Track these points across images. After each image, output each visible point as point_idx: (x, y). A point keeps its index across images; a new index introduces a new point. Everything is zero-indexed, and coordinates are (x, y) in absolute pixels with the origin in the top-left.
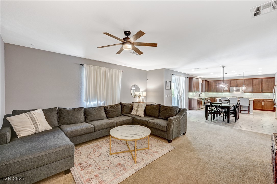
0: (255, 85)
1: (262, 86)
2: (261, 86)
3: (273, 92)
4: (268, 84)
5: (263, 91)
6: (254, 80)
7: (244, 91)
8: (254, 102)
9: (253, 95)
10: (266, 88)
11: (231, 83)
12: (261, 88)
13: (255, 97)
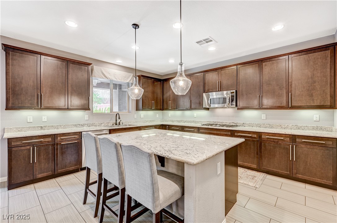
1: (291, 85)
2: (287, 85)
4: (310, 74)
5: (293, 101)
6: (266, 65)
7: (236, 106)
8: (263, 144)
9: (264, 117)
10: (302, 91)
11: (205, 81)
12: (286, 92)
13: (270, 125)
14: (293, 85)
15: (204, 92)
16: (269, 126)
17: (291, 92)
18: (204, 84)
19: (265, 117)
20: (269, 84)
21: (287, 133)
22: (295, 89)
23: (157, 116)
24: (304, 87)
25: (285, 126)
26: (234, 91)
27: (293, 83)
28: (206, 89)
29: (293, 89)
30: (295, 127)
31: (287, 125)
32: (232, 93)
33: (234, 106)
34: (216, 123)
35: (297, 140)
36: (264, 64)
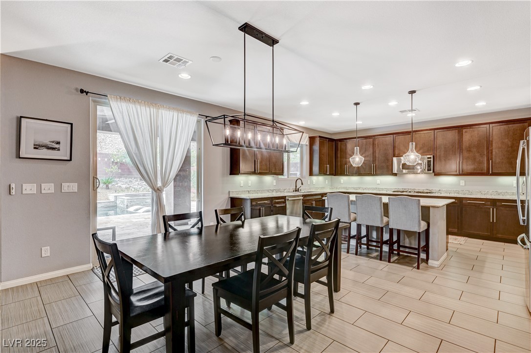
0: (469, 150)
1: (492, 153)
2: (488, 153)
3: (514, 174)
4: (510, 143)
5: (493, 168)
6: (466, 132)
7: (434, 171)
8: (464, 209)
9: (462, 183)
10: (502, 159)
11: (395, 144)
12: (487, 160)
13: (469, 191)
14: (494, 153)
15: (394, 156)
16: (467, 192)
17: (492, 159)
18: (394, 147)
19: (464, 183)
20: (470, 151)
21: (488, 198)
22: (496, 157)
23: (327, 183)
24: (504, 156)
25: (486, 192)
26: (432, 156)
27: (494, 150)
28: (397, 153)
29: (493, 157)
30: (495, 193)
31: (487, 191)
32: (428, 158)
33: (432, 172)
34: (407, 190)
35: (498, 203)
36: (464, 130)
